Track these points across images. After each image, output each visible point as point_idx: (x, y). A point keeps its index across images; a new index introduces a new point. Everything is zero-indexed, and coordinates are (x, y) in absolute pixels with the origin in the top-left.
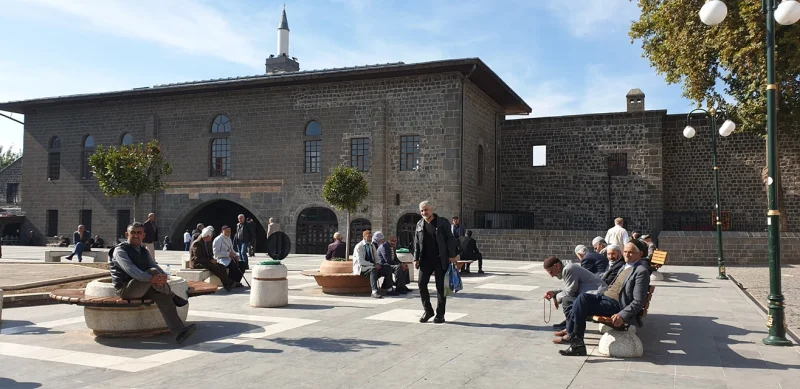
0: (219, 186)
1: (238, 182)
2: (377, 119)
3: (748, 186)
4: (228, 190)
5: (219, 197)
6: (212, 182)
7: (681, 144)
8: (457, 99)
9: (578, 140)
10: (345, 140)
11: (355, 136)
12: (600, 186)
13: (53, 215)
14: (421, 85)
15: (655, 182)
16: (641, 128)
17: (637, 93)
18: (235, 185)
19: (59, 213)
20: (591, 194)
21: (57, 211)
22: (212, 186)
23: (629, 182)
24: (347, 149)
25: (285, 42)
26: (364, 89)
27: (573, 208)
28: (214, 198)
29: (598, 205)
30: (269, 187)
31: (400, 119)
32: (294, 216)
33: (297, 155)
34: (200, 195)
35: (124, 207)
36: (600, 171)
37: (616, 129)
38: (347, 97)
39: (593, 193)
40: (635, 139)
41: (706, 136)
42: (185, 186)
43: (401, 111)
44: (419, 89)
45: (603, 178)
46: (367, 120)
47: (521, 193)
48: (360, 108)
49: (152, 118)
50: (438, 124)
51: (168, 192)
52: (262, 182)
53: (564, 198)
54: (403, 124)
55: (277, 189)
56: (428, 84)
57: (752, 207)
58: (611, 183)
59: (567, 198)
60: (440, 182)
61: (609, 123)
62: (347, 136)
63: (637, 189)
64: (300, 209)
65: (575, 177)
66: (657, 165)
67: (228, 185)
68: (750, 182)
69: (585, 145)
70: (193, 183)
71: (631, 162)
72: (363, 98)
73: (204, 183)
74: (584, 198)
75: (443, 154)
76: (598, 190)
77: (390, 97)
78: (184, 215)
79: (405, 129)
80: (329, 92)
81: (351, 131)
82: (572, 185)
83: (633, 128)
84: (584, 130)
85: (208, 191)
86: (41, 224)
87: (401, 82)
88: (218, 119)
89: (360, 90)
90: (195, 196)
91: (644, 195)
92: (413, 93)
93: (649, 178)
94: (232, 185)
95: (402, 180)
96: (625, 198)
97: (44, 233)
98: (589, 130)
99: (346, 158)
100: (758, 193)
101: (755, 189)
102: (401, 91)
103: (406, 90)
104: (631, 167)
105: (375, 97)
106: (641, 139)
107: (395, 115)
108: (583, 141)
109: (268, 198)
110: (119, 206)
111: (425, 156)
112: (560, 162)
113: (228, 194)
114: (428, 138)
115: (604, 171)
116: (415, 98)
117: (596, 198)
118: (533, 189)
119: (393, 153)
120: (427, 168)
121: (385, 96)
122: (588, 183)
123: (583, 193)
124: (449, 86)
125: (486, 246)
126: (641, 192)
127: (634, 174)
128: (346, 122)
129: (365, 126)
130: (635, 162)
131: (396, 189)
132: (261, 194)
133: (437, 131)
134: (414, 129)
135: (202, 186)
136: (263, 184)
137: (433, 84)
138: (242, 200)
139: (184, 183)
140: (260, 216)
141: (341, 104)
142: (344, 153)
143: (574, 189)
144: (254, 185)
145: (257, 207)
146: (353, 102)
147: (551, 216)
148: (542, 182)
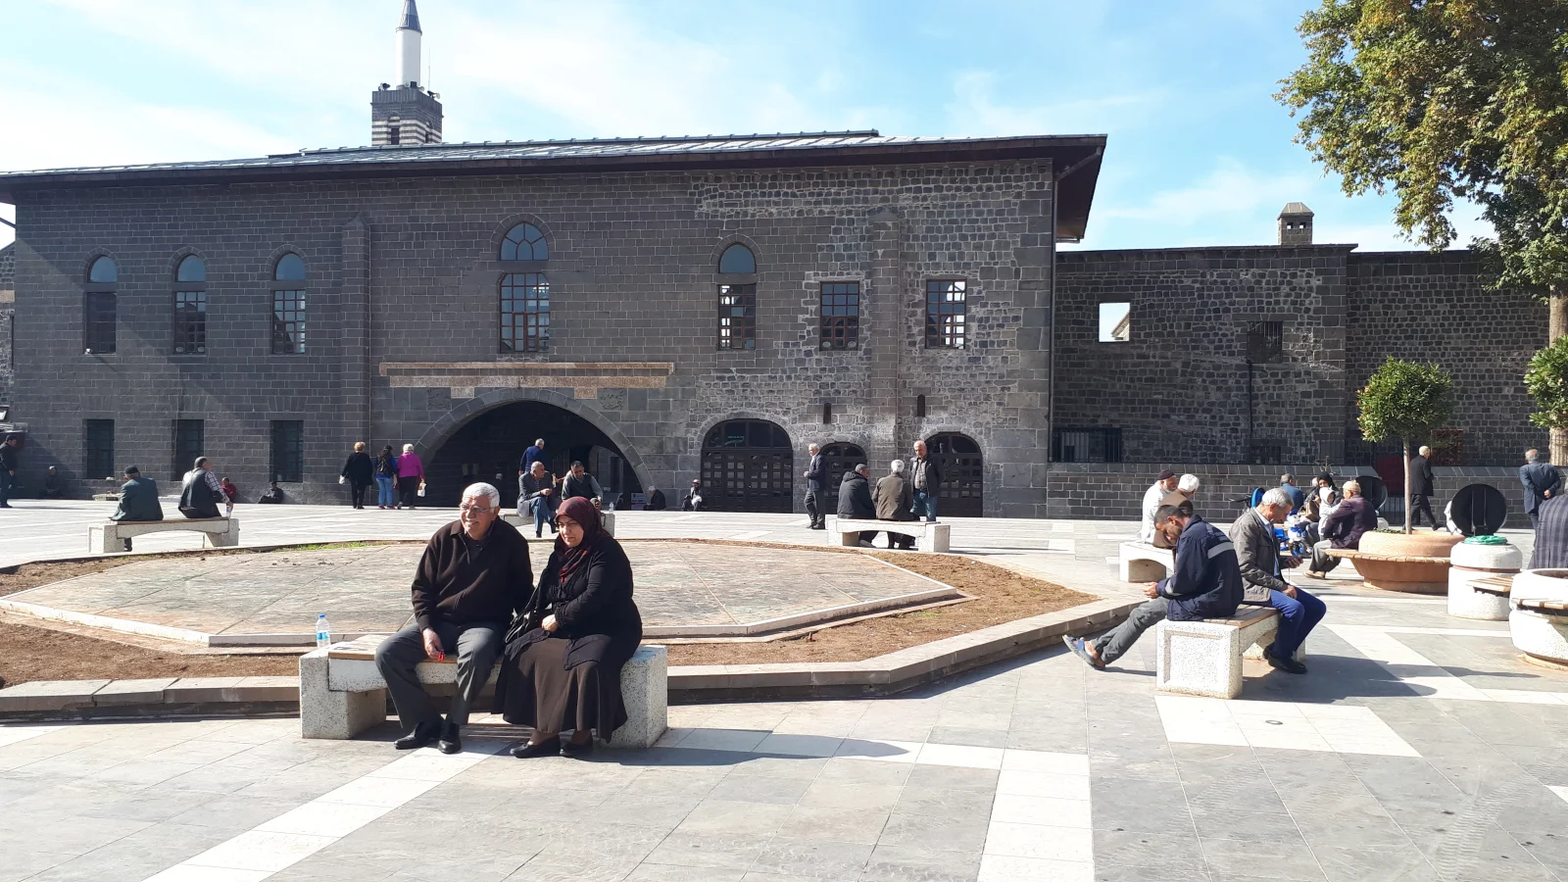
0: (523, 372)
1: (567, 365)
2: (884, 246)
3: (1478, 384)
4: (544, 382)
5: (524, 397)
6: (508, 365)
7: (1366, 308)
8: (1044, 212)
9: (1192, 294)
10: (808, 286)
11: (830, 278)
12: (1231, 382)
13: (99, 433)
14: (974, 181)
15: (1332, 376)
16: (1309, 275)
17: (1299, 210)
18: (562, 372)
19: (117, 428)
20: (1215, 396)
21: (110, 423)
22: (508, 372)
23: (1286, 374)
24: (813, 303)
25: (412, 56)
26: (851, 184)
27: (1181, 423)
28: (513, 398)
29: (1229, 418)
30: (640, 378)
31: (929, 246)
32: (695, 437)
33: (703, 314)
34: (478, 391)
35: (287, 414)
36: (1232, 354)
37: (1263, 276)
38: (813, 199)
39: (1219, 394)
40: (1298, 296)
41: (1410, 294)
42: (440, 372)
43: (929, 230)
44: (968, 189)
45: (1238, 367)
46: (857, 247)
47: (1082, 393)
48: (841, 222)
49: (358, 224)
50: (1009, 258)
51: (397, 383)
52: (624, 365)
53: (1164, 402)
54: (932, 256)
55: (658, 382)
56: (988, 180)
57: (1485, 423)
58: (1252, 376)
59: (1170, 402)
60: (1010, 373)
61: (1251, 265)
62: (812, 278)
63: (1301, 388)
64: (709, 421)
65: (1186, 364)
66: (1336, 344)
67: (545, 372)
68: (1482, 377)
69: (1205, 304)
70: (460, 365)
71: (1289, 338)
72: (849, 202)
73: (490, 365)
74: (1200, 404)
75: (1016, 318)
76: (1229, 389)
77: (905, 201)
78: (440, 432)
79: (937, 266)
80: (772, 186)
81: (824, 268)
82: (1179, 379)
83: (1294, 275)
84: (1203, 275)
85: (498, 382)
86: (71, 452)
87: (930, 172)
88: (516, 234)
89: (841, 184)
90: (467, 392)
91: (1313, 400)
92: (954, 197)
93: (1323, 367)
94: (554, 372)
95: (931, 367)
96: (1276, 404)
97: (78, 472)
98: (1212, 276)
99: (811, 322)
100: (1496, 397)
101: (1490, 390)
102: (928, 190)
103: (939, 189)
104: (1289, 347)
105: (874, 201)
106: (1307, 296)
107: (916, 238)
108: (1201, 296)
109: (638, 399)
110: (272, 413)
111: (980, 320)
112: (1157, 335)
113: (544, 391)
114: (987, 286)
115: (1240, 353)
116: (960, 206)
117: (1223, 404)
118: (1106, 386)
119: (914, 314)
120: (984, 344)
121: (896, 199)
122: (1210, 375)
123: (1201, 393)
124: (1030, 186)
125: (1101, 495)
126: (1306, 394)
127: (1295, 360)
128: (813, 248)
129: (851, 257)
130: (1296, 339)
131: (917, 384)
132: (622, 391)
133: (1005, 272)
134: (957, 266)
135: (483, 372)
136: (625, 372)
137: (997, 180)
138: (578, 402)
139: (439, 365)
140: (620, 436)
141: (800, 212)
142: (806, 311)
143: (1183, 387)
144: (606, 372)
145: (614, 417)
146: (826, 208)
147: (1139, 437)
148: (1123, 372)
